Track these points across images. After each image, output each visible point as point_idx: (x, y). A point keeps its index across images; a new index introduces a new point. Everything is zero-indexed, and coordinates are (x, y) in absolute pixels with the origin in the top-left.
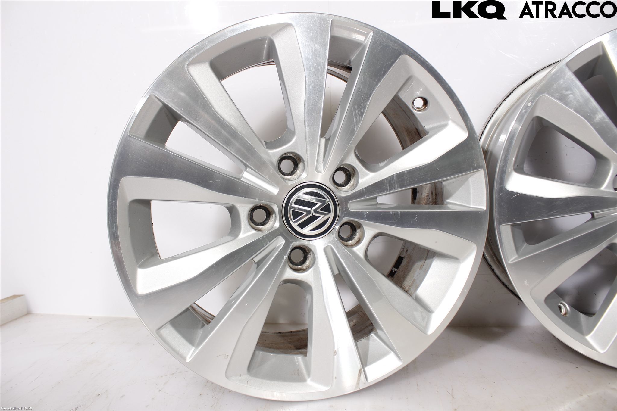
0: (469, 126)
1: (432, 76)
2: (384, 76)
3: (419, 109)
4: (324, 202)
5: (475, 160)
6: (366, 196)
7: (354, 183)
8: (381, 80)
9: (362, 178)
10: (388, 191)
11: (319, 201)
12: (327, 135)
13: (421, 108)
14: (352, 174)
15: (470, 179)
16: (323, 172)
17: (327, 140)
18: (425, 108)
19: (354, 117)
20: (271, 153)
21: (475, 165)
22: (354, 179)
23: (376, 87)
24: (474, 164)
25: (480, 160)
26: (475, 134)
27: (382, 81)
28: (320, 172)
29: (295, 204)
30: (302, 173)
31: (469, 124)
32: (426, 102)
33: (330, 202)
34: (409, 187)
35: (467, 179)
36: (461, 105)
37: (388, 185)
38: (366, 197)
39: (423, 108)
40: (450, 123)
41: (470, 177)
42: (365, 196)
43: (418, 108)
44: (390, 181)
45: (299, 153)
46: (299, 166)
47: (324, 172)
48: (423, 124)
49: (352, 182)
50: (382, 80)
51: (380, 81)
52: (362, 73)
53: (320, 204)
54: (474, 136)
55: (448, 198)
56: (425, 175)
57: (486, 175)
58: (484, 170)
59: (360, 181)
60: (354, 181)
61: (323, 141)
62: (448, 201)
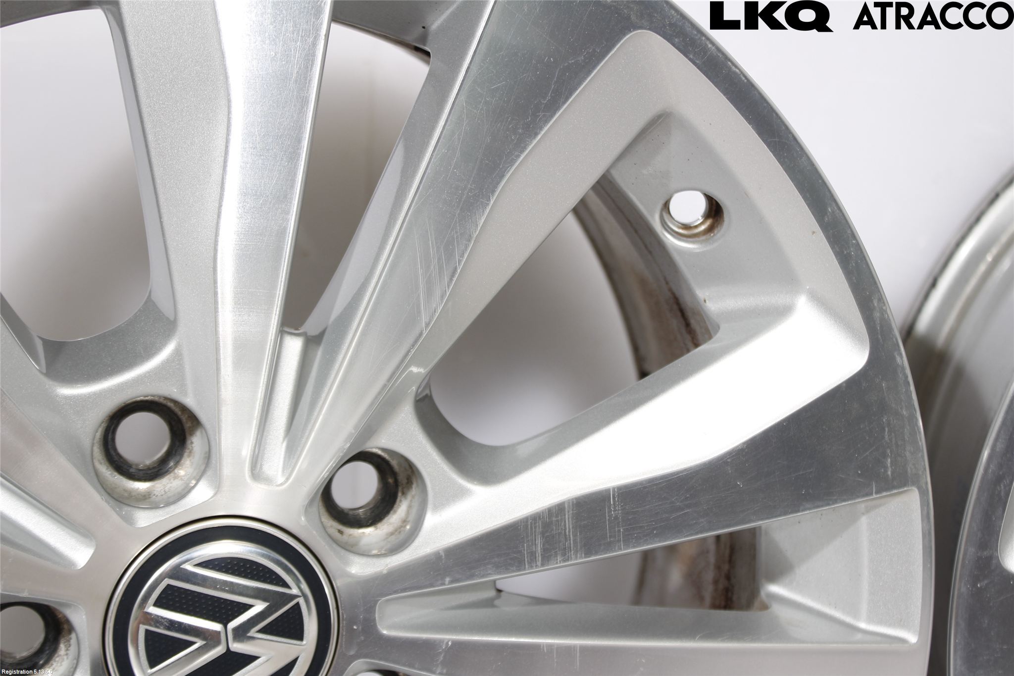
0: (878, 322)
1: (747, 119)
2: (555, 114)
3: (687, 231)
4: (276, 601)
5: (888, 451)
6: (447, 580)
7: (408, 513)
8: (541, 129)
9: (437, 508)
10: (539, 563)
11: (259, 595)
12: (312, 325)
13: (696, 227)
14: (402, 478)
15: (864, 521)
16: (281, 479)
17: (312, 342)
18: (710, 229)
19: (420, 272)
20: (67, 398)
21: (889, 473)
22: (409, 497)
23: (518, 156)
24: (886, 468)
25: (908, 454)
26: (896, 354)
27: (543, 132)
28: (268, 480)
29: (158, 604)
30: (194, 482)
31: (877, 315)
32: (715, 211)
33: (301, 601)
34: (620, 549)
35: (854, 519)
36: (854, 236)
37: (539, 541)
38: (452, 582)
39: (703, 228)
40: (803, 305)
41: (863, 514)
42: (443, 579)
43: (686, 227)
44: (547, 526)
45: (189, 401)
46: (188, 442)
47: (287, 479)
48: (702, 293)
49: (402, 510)
50: (546, 129)
51: (536, 134)
52: (462, 98)
53: (259, 607)
54: (894, 358)
55: (773, 578)
56: (688, 506)
57: (928, 513)
58: (923, 493)
59: (431, 520)
60: (410, 507)
61: (294, 346)
62: (774, 589)
